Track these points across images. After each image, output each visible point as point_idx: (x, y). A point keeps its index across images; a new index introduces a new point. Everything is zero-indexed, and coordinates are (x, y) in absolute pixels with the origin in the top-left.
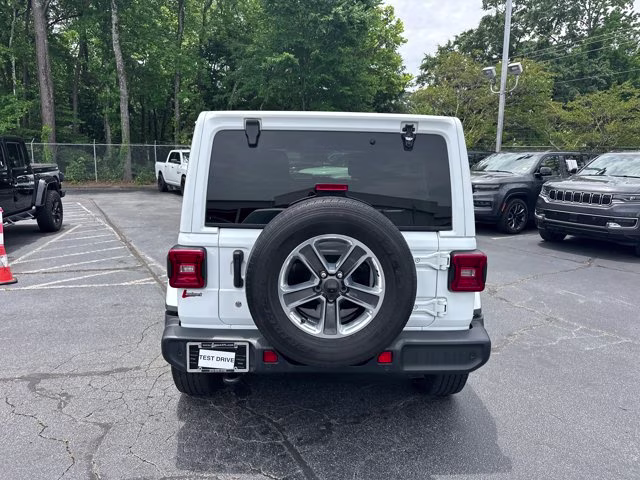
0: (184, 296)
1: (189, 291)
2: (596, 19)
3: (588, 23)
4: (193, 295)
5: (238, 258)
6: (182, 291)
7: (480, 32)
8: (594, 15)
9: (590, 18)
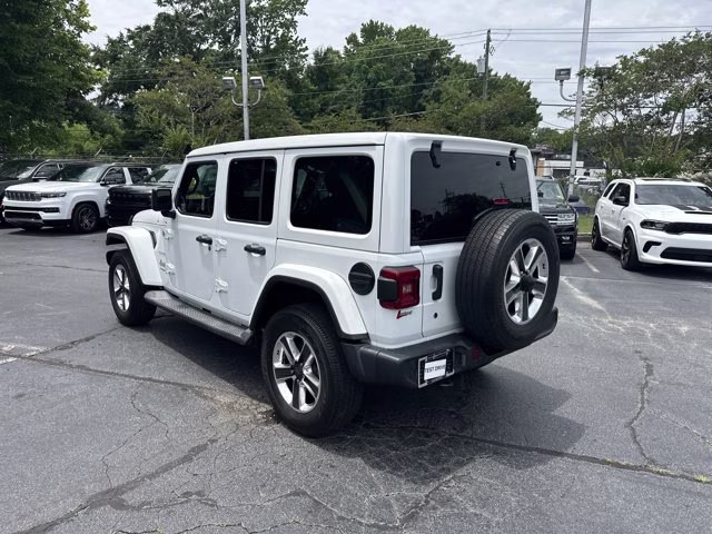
0: (399, 317)
1: (403, 311)
2: (269, 39)
3: (262, 40)
4: (406, 314)
5: (437, 272)
6: (396, 313)
7: (159, 31)
8: (266, 33)
9: (263, 36)
